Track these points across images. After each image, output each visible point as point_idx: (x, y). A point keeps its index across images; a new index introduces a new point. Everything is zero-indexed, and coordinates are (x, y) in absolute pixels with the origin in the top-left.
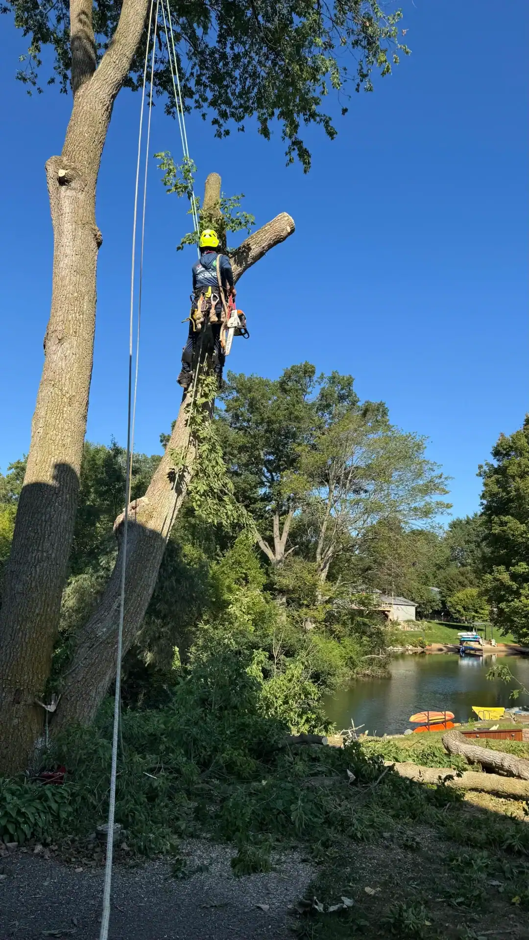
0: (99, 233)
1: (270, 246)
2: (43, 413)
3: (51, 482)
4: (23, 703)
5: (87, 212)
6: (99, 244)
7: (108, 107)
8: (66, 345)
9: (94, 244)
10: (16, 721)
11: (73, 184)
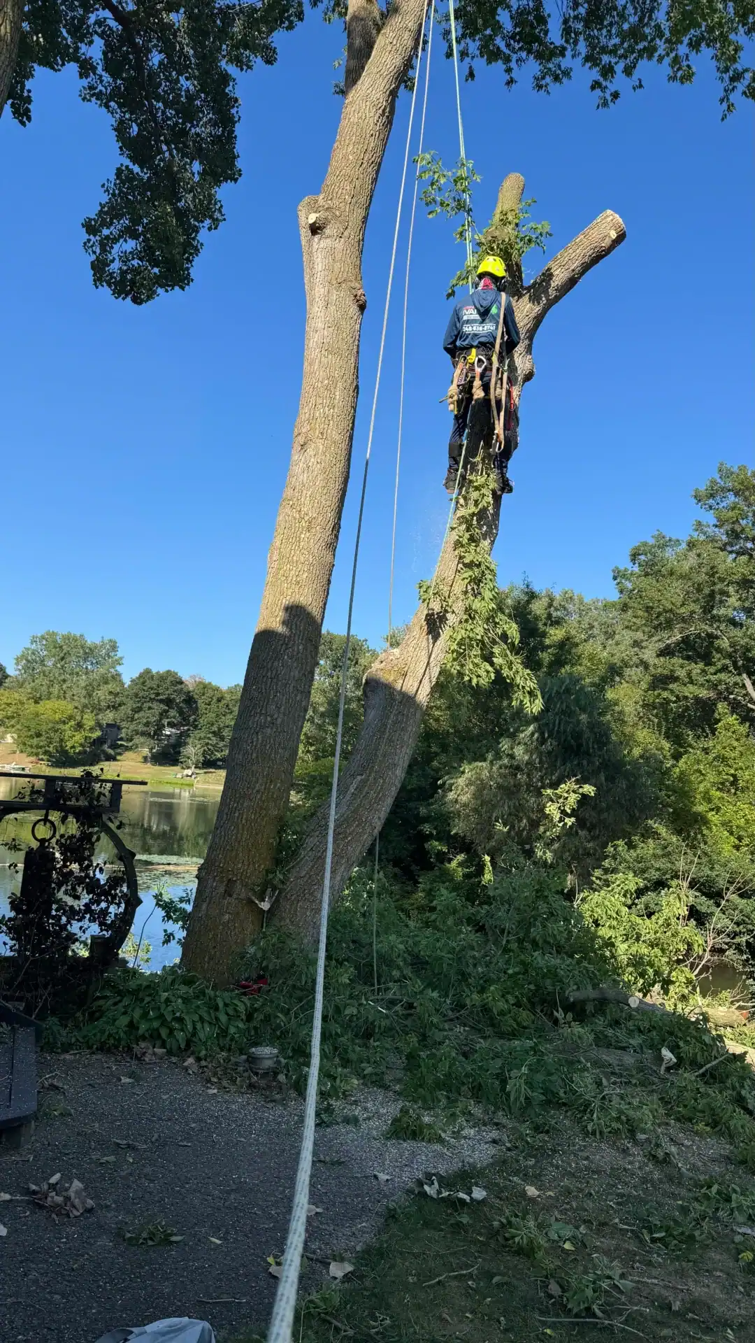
0: (359, 293)
1: (586, 267)
2: (278, 543)
3: (280, 629)
4: (235, 896)
5: (346, 267)
6: (362, 308)
7: (384, 111)
8: (310, 451)
9: (354, 309)
10: (227, 917)
11: (328, 231)
